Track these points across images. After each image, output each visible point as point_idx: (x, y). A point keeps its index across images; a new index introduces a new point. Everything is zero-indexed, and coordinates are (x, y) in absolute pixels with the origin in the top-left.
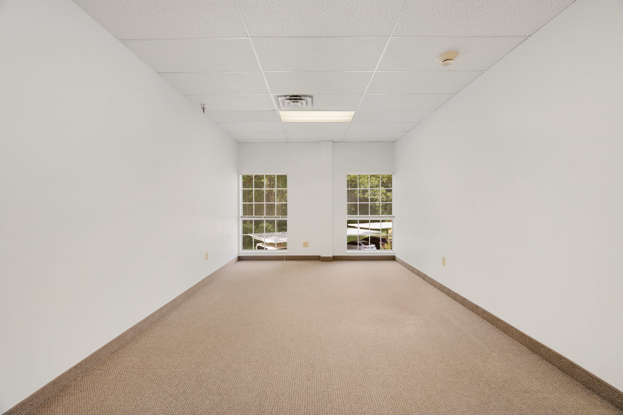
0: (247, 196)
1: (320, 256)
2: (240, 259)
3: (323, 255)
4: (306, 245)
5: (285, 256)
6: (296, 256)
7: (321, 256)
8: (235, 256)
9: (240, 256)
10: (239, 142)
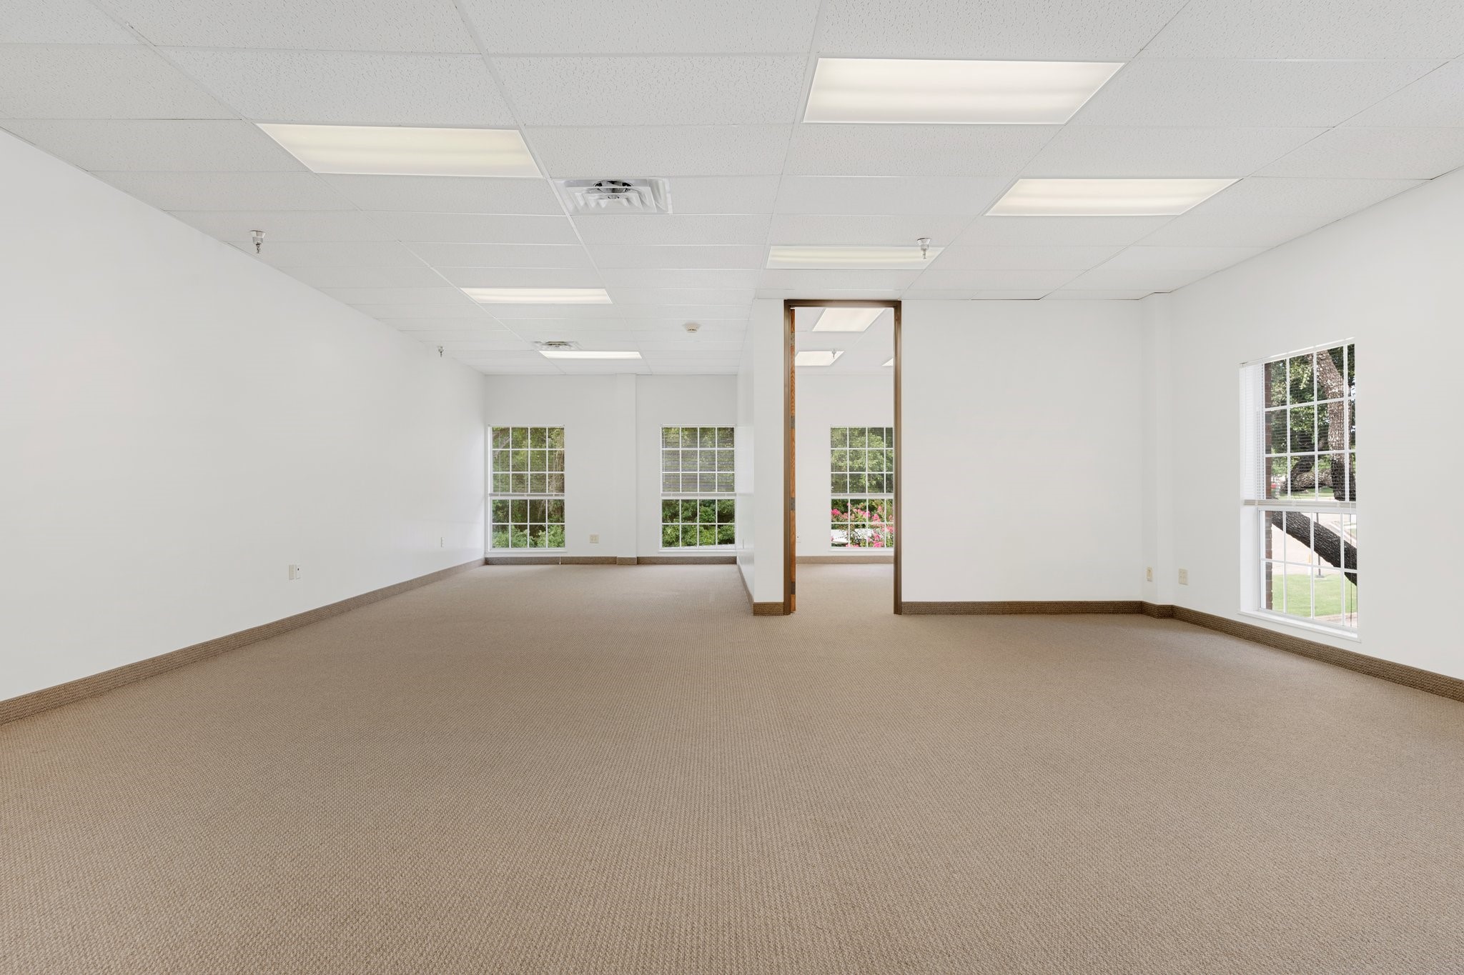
0: (500, 460)
1: (616, 557)
2: (487, 562)
3: (619, 555)
4: (594, 539)
5: (561, 557)
6: (578, 558)
7: (618, 556)
8: (480, 556)
9: (488, 556)
10: (486, 375)
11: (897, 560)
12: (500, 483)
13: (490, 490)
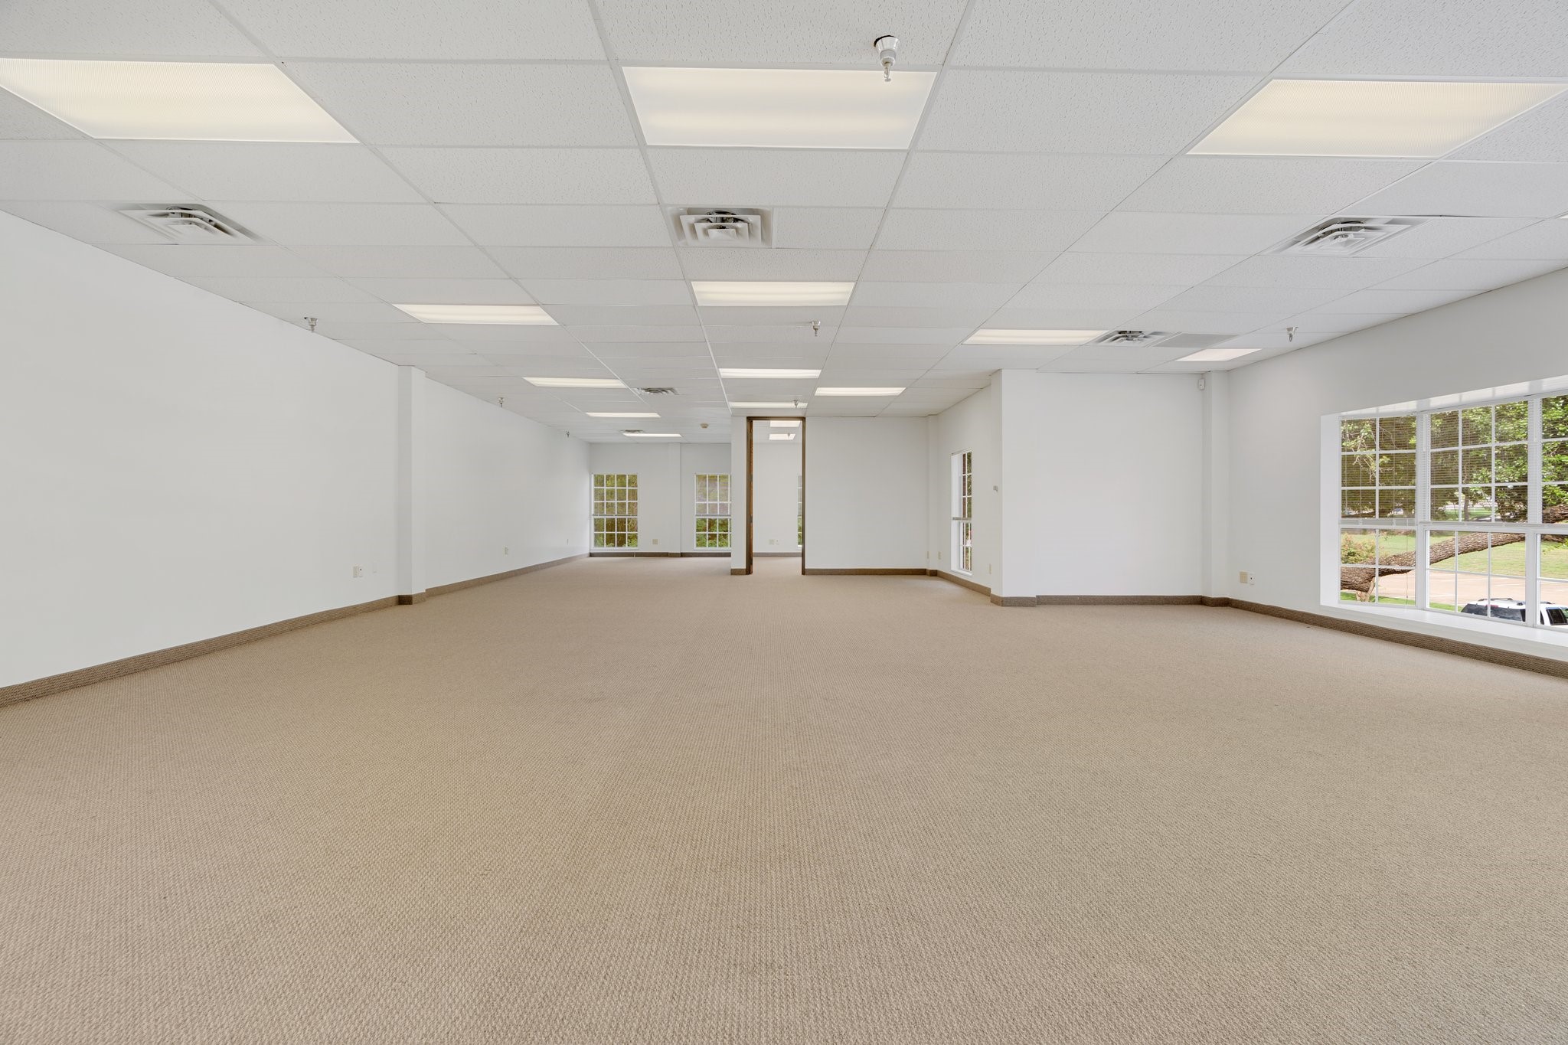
0: (599, 495)
2: (591, 555)
4: (655, 542)
5: (635, 552)
6: (645, 553)
8: (587, 552)
9: (592, 552)
10: (591, 444)
11: (803, 555)
12: (599, 508)
13: (593, 513)
